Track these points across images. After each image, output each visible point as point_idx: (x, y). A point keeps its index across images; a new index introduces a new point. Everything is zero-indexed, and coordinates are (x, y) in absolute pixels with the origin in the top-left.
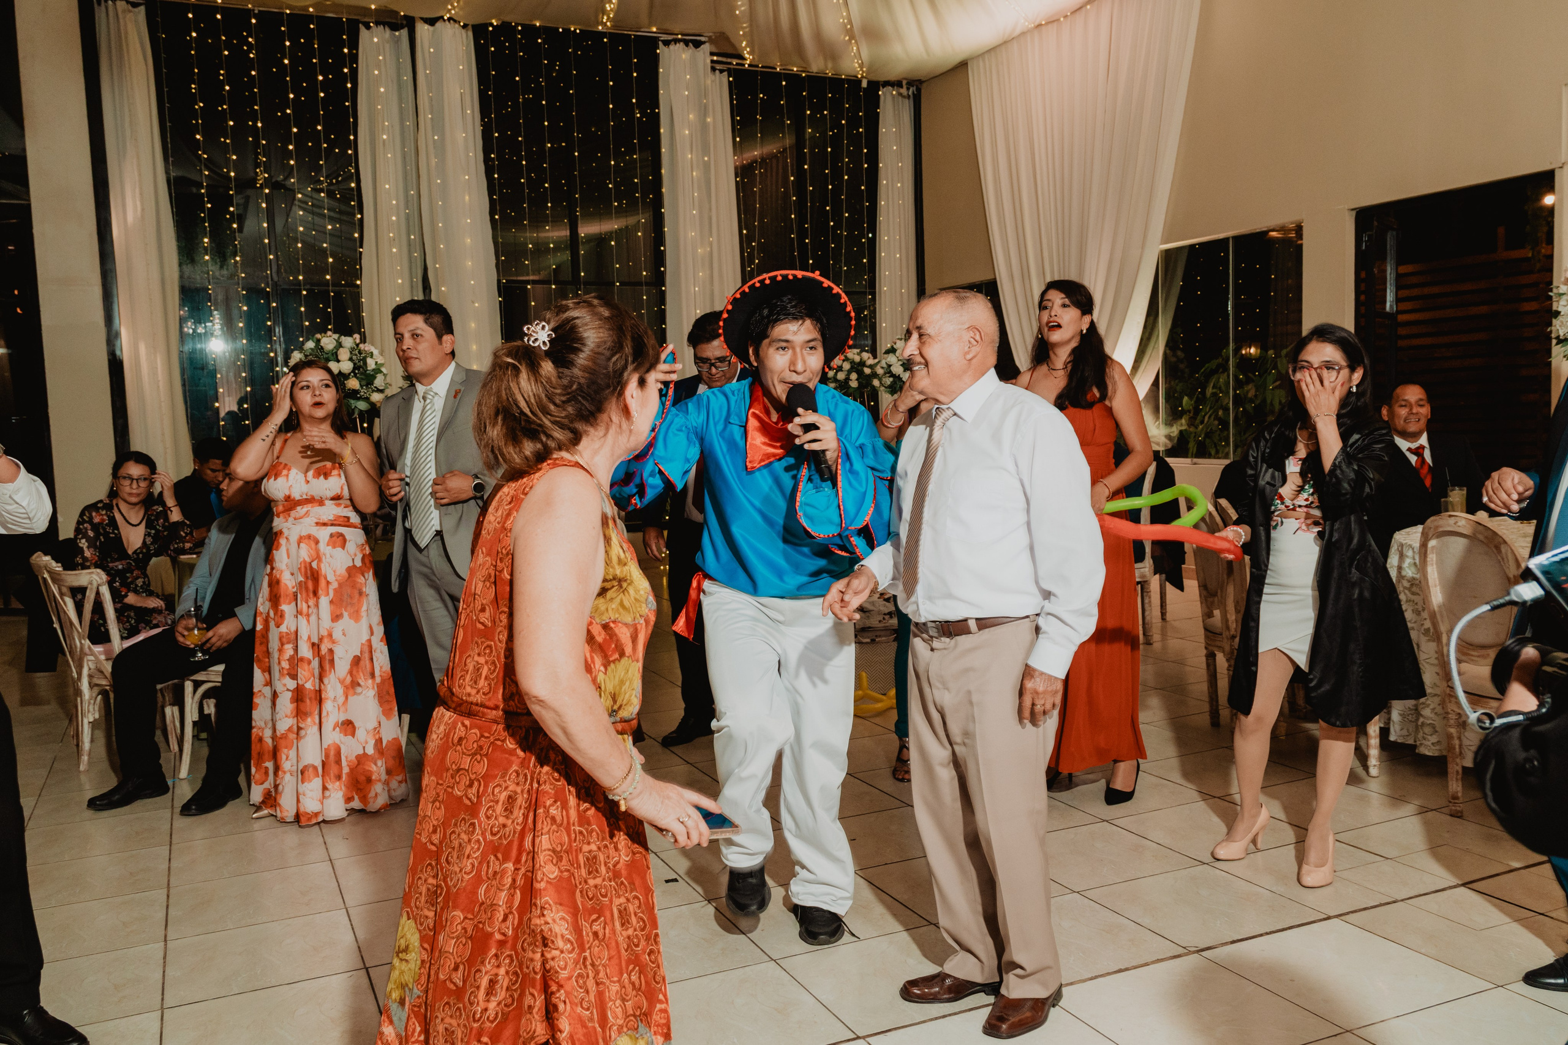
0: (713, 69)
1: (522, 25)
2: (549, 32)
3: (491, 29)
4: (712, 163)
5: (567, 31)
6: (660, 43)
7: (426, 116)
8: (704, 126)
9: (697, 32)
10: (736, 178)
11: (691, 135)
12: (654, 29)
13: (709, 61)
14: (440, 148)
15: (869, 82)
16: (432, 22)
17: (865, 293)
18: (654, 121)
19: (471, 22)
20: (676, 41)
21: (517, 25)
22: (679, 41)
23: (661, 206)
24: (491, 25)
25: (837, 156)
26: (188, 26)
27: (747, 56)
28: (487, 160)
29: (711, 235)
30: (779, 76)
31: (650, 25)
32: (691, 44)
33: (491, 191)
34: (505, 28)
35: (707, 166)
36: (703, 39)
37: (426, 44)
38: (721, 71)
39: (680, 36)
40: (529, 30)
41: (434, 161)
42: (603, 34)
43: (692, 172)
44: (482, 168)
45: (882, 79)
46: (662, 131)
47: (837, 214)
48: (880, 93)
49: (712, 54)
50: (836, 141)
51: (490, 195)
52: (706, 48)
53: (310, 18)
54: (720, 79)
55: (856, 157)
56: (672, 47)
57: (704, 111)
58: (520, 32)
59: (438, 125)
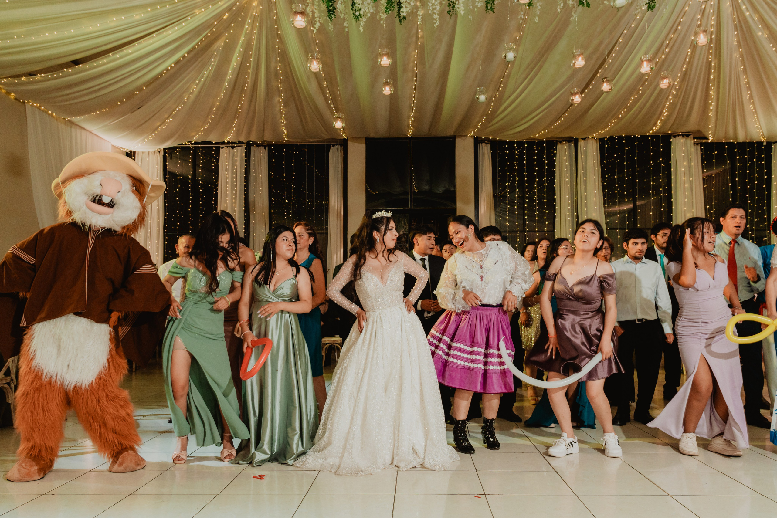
0: (694, 144)
1: (618, 136)
2: (628, 138)
3: (606, 139)
4: (694, 180)
5: (635, 136)
6: (672, 137)
7: (581, 172)
8: (690, 167)
9: (688, 131)
10: (704, 185)
11: (685, 170)
12: (670, 132)
13: (693, 142)
14: (585, 182)
15: (767, 143)
16: (584, 139)
17: (766, 230)
18: (669, 167)
19: (598, 138)
20: (679, 135)
21: (616, 137)
22: (680, 135)
23: (671, 198)
24: (606, 138)
25: (752, 173)
26: (506, 149)
27: (710, 138)
28: (603, 186)
29: (693, 208)
30: (725, 144)
31: (669, 130)
32: (685, 136)
33: (604, 196)
34: (612, 138)
35: (691, 182)
36: (690, 133)
37: (582, 147)
38: (697, 144)
39: (680, 134)
40: (621, 138)
41: (583, 187)
42: (649, 136)
43: (685, 184)
44: (601, 188)
45: (773, 141)
46: (672, 170)
47: (752, 198)
48: (773, 146)
49: (694, 138)
50: (751, 168)
51: (604, 198)
52: (692, 136)
53: (543, 142)
54: (697, 147)
55: (761, 173)
56: (677, 138)
57: (690, 162)
58: (617, 139)
59: (585, 175)
